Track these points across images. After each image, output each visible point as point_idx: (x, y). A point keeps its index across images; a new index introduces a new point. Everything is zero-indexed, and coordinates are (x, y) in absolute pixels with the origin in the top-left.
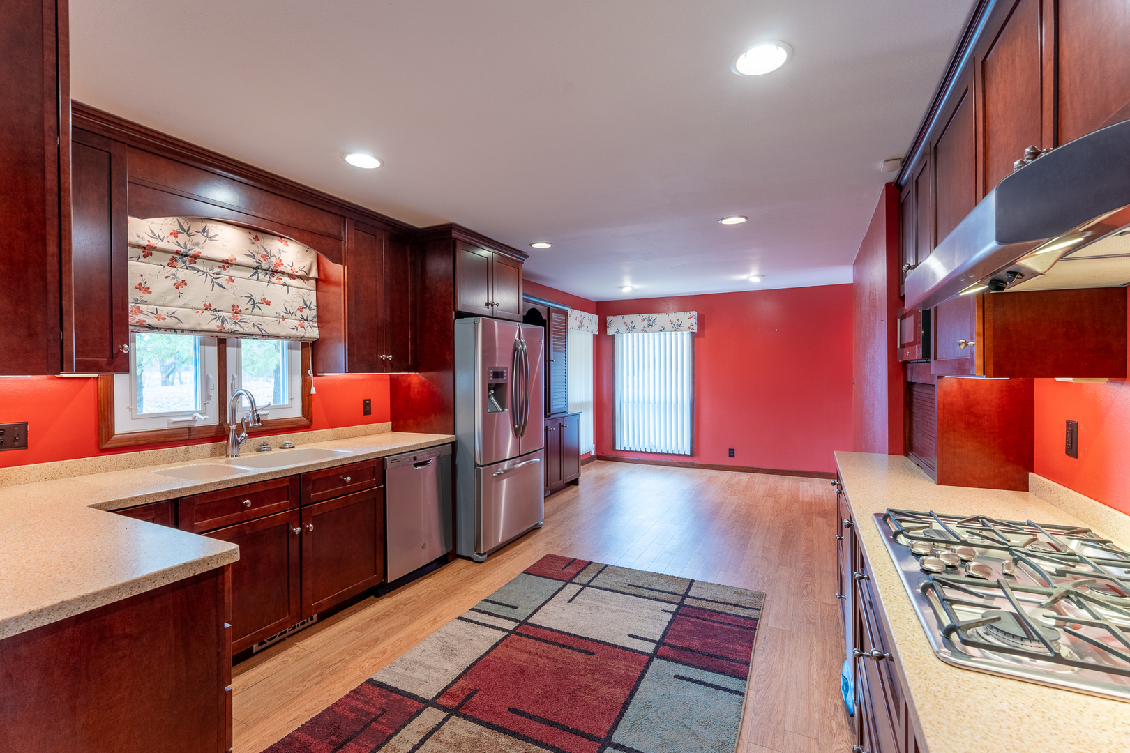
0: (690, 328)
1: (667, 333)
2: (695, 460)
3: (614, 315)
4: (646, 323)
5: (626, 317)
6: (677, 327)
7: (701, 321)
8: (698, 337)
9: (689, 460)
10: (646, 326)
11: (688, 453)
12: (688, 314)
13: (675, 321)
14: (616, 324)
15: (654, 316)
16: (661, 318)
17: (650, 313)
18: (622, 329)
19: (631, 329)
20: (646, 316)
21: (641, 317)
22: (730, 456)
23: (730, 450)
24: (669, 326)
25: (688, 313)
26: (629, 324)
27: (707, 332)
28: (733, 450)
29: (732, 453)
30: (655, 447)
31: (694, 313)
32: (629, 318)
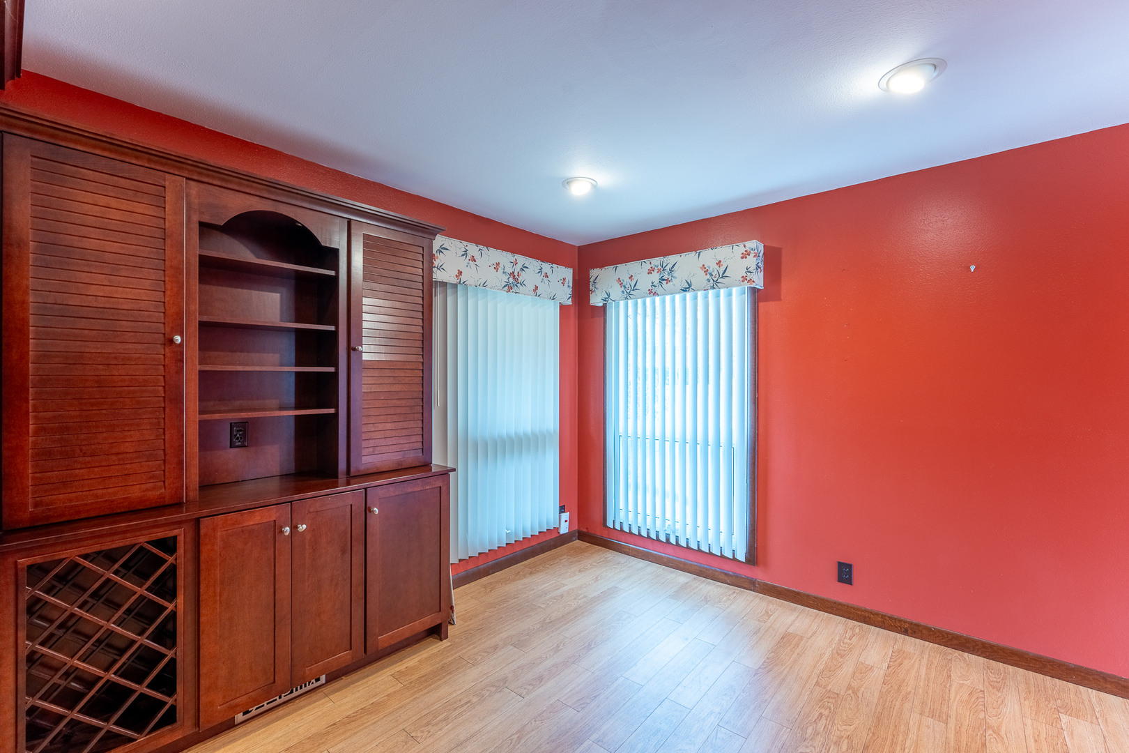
0: (744, 278)
1: (700, 294)
2: (759, 575)
3: (602, 265)
4: (655, 277)
5: (621, 267)
6: (716, 280)
7: (772, 263)
8: (766, 299)
9: (747, 572)
10: (657, 282)
11: (741, 556)
12: (740, 249)
13: (712, 266)
14: (606, 283)
15: (671, 259)
16: (686, 264)
17: (665, 255)
18: (616, 292)
19: (630, 291)
20: (656, 261)
21: (647, 264)
22: (841, 580)
23: (840, 565)
24: (700, 278)
25: (741, 245)
26: (626, 280)
27: (786, 285)
28: (850, 566)
29: (845, 573)
30: (674, 532)
31: (755, 245)
32: (625, 270)
